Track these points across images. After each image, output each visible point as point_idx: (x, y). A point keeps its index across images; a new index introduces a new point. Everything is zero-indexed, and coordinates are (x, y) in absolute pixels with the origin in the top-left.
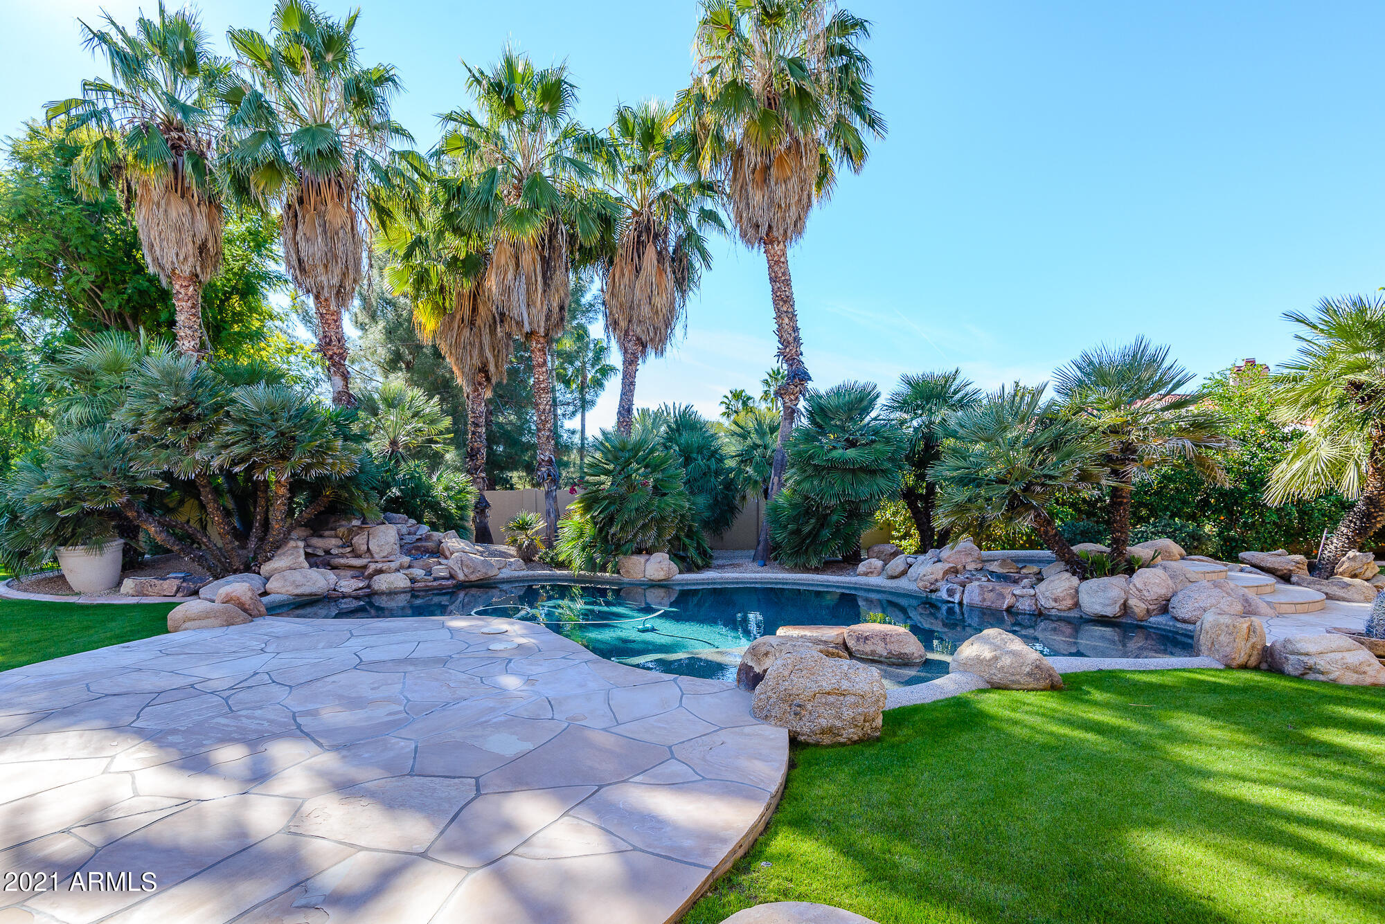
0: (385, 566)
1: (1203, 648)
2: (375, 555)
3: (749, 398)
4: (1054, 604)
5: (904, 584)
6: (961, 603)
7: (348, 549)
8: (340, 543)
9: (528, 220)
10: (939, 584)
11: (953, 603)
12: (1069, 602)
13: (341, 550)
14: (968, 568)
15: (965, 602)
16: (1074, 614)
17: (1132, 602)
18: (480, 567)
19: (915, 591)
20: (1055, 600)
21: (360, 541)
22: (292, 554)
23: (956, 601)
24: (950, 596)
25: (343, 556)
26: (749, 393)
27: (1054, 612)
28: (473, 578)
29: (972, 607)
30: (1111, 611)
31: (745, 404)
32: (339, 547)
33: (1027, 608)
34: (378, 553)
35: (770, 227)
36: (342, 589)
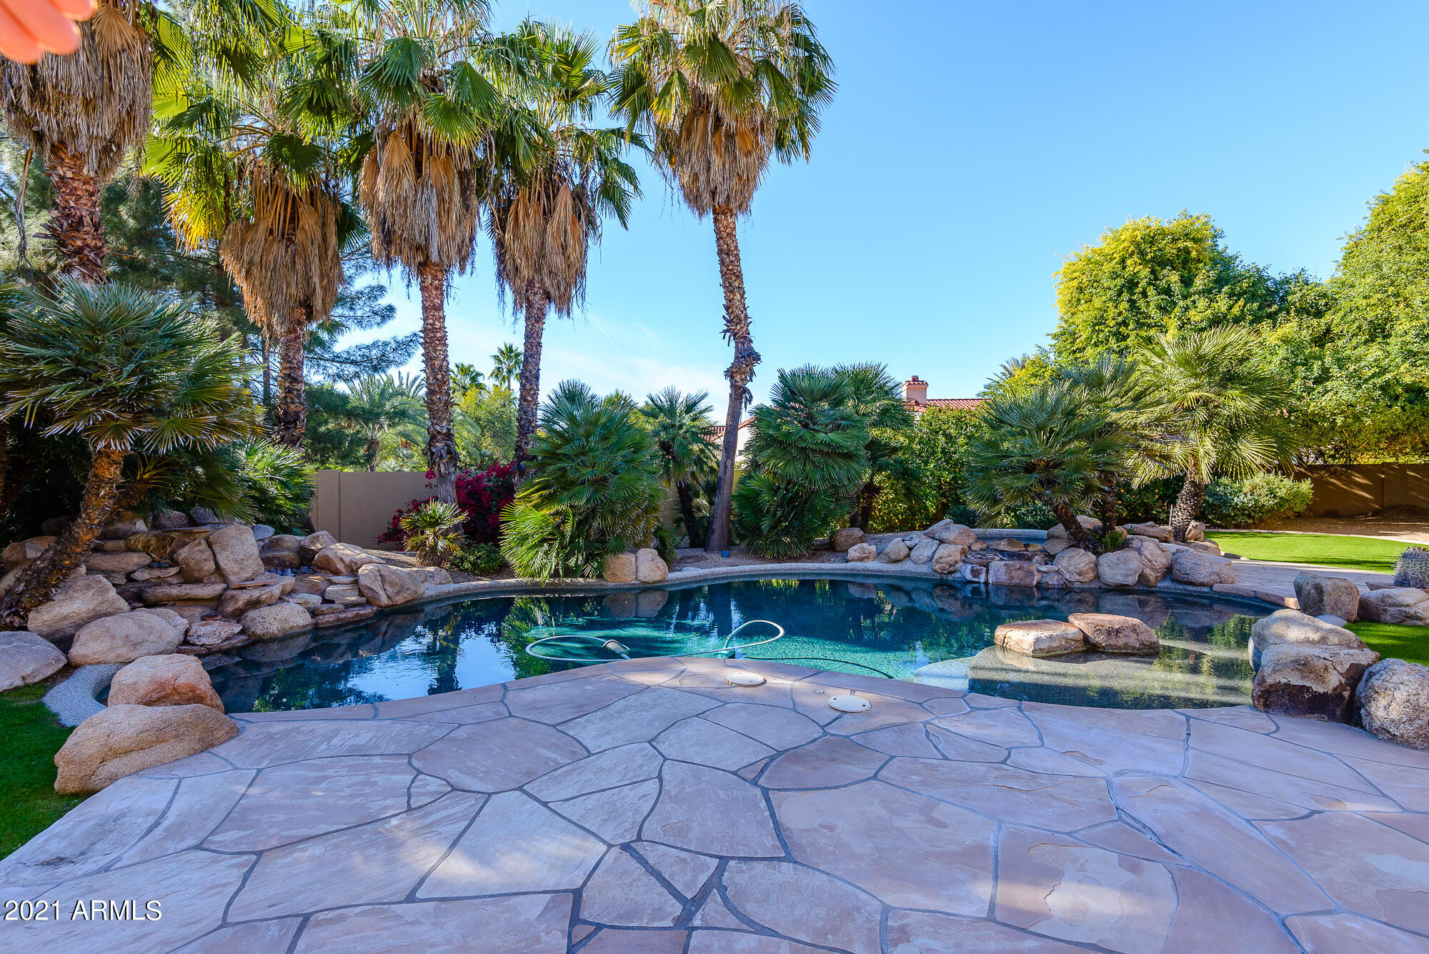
0: (264, 594)
1: (1327, 608)
2: (233, 578)
3: (478, 374)
4: (1078, 578)
5: (908, 567)
6: (986, 583)
7: (173, 571)
8: (147, 560)
9: (458, 119)
10: (958, 565)
11: (978, 583)
12: (1091, 575)
13: (157, 573)
14: (974, 548)
15: (990, 581)
16: (1095, 585)
17: (1148, 571)
18: (408, 584)
19: (926, 574)
20: (1080, 574)
21: (193, 553)
22: (88, 587)
23: (982, 581)
24: (975, 576)
25: (160, 582)
26: (478, 369)
27: (1077, 585)
28: (399, 600)
29: (998, 586)
30: (1132, 580)
31: (473, 379)
32: (149, 566)
33: (1056, 583)
34: (235, 574)
35: (728, 197)
36: (204, 641)
